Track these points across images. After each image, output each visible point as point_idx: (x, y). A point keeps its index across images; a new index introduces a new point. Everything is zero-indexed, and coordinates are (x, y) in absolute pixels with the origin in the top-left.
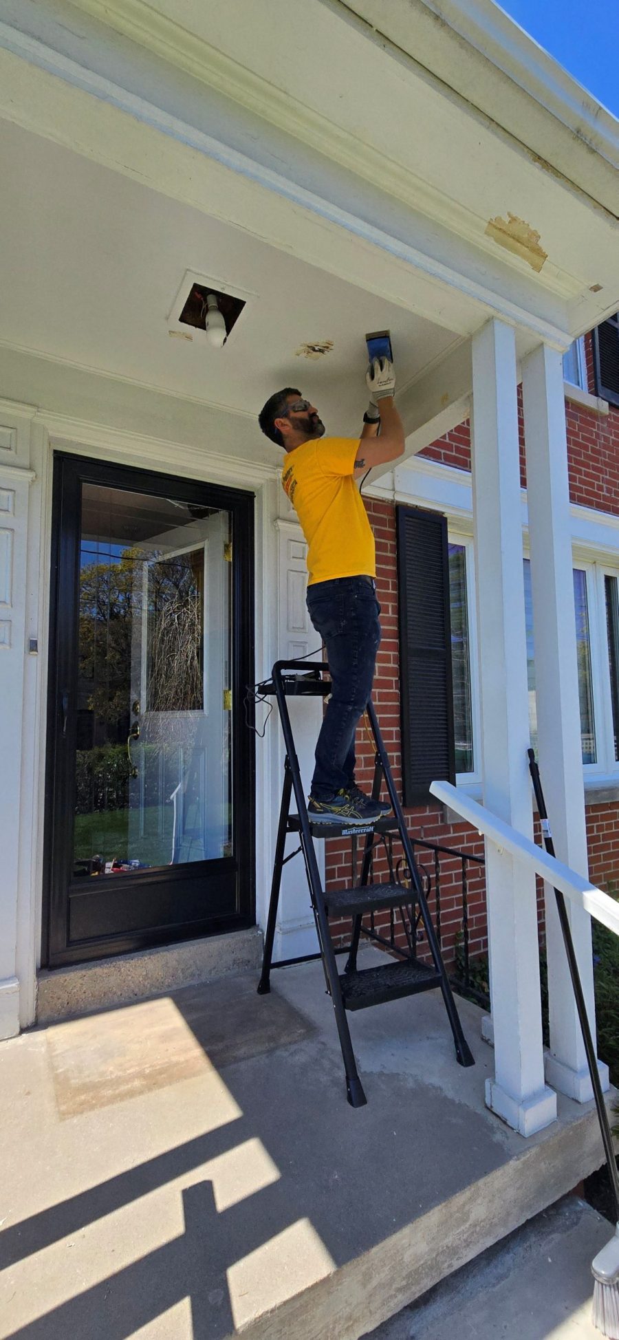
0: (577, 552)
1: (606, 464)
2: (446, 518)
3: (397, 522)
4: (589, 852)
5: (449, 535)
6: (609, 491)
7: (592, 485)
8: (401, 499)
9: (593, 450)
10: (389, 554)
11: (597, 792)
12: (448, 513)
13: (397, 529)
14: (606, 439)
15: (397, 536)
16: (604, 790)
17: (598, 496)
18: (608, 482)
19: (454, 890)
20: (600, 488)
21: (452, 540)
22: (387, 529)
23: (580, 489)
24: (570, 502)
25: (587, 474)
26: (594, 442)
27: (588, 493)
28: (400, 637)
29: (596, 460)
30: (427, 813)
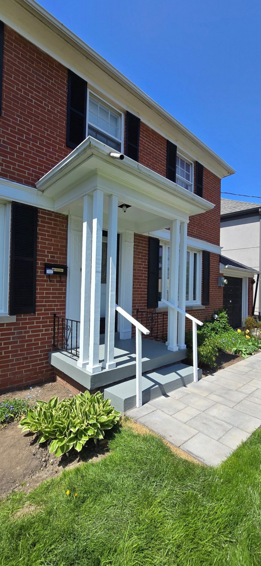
0: (188, 248)
1: (196, 225)
2: (159, 240)
3: (149, 242)
4: (186, 321)
5: (160, 243)
6: (196, 232)
7: (192, 230)
8: (150, 236)
9: (194, 221)
10: (147, 249)
11: (188, 307)
12: (160, 239)
13: (149, 243)
14: (197, 218)
15: (149, 245)
16: (190, 307)
17: (194, 233)
18: (196, 229)
19: (160, 319)
20: (194, 231)
21: (160, 244)
22: (147, 243)
23: (190, 232)
24: (188, 236)
25: (192, 228)
26: (194, 219)
27: (191, 232)
28: (148, 269)
29: (194, 224)
30: (152, 310)
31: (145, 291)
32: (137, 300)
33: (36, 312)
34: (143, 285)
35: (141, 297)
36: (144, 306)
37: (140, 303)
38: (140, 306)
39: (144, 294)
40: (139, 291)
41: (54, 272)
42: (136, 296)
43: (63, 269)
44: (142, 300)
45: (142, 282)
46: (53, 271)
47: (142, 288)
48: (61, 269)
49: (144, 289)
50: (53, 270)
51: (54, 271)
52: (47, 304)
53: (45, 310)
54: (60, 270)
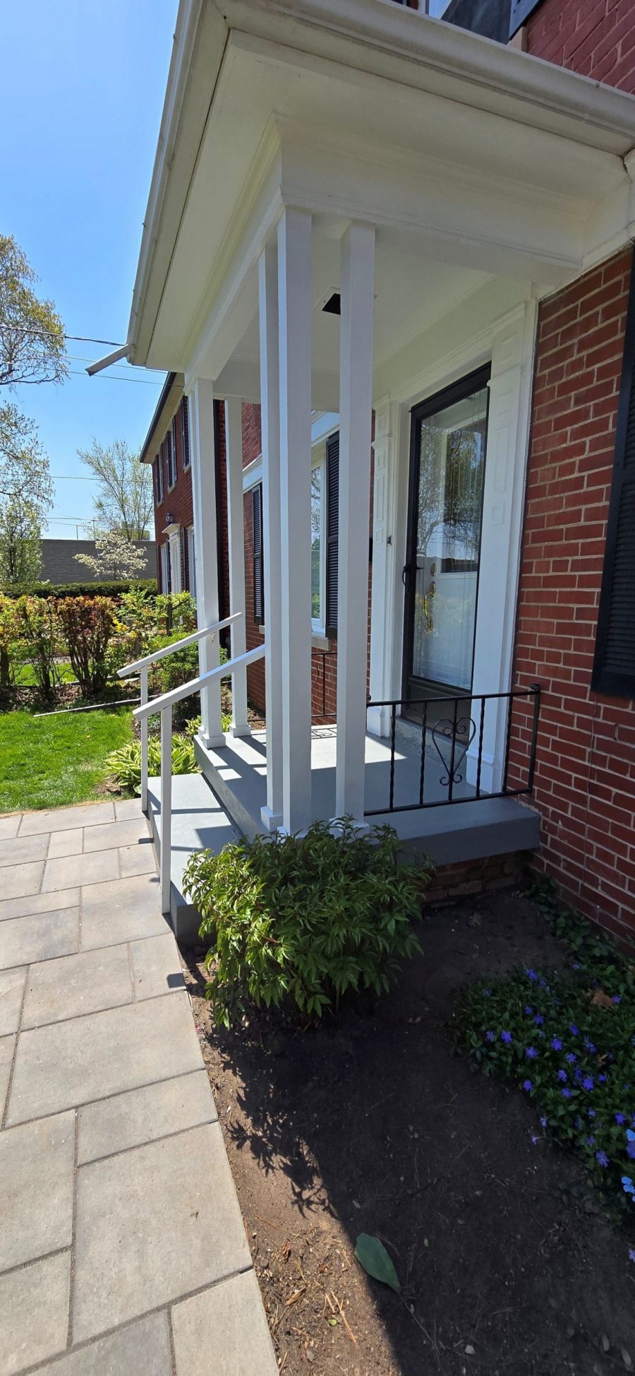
10: (617, 338)
31: (587, 598)
32: (543, 641)
34: (577, 566)
35: (562, 628)
36: (579, 677)
37: (555, 658)
38: (555, 672)
39: (581, 614)
40: (551, 597)
42: (539, 618)
44: (565, 644)
45: (572, 550)
47: (570, 581)
49: (585, 581)
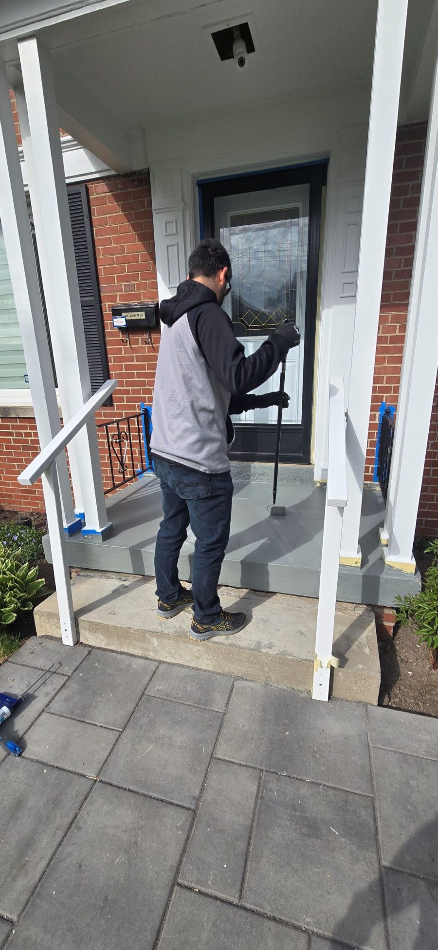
33: (114, 404)
41: (127, 321)
43: (143, 313)
46: (124, 319)
48: (140, 313)
50: (124, 317)
51: (127, 318)
52: (130, 388)
53: (129, 400)
54: (138, 315)
